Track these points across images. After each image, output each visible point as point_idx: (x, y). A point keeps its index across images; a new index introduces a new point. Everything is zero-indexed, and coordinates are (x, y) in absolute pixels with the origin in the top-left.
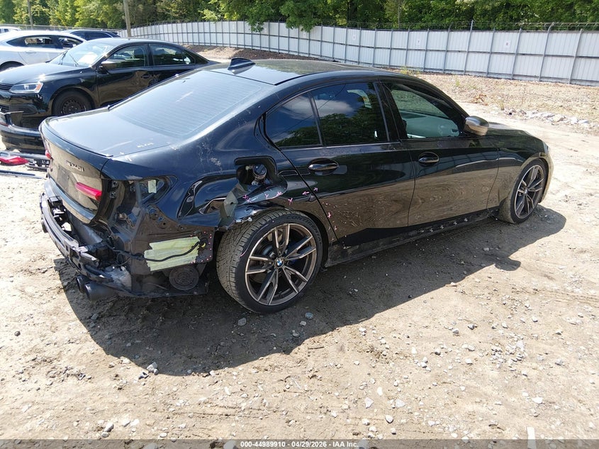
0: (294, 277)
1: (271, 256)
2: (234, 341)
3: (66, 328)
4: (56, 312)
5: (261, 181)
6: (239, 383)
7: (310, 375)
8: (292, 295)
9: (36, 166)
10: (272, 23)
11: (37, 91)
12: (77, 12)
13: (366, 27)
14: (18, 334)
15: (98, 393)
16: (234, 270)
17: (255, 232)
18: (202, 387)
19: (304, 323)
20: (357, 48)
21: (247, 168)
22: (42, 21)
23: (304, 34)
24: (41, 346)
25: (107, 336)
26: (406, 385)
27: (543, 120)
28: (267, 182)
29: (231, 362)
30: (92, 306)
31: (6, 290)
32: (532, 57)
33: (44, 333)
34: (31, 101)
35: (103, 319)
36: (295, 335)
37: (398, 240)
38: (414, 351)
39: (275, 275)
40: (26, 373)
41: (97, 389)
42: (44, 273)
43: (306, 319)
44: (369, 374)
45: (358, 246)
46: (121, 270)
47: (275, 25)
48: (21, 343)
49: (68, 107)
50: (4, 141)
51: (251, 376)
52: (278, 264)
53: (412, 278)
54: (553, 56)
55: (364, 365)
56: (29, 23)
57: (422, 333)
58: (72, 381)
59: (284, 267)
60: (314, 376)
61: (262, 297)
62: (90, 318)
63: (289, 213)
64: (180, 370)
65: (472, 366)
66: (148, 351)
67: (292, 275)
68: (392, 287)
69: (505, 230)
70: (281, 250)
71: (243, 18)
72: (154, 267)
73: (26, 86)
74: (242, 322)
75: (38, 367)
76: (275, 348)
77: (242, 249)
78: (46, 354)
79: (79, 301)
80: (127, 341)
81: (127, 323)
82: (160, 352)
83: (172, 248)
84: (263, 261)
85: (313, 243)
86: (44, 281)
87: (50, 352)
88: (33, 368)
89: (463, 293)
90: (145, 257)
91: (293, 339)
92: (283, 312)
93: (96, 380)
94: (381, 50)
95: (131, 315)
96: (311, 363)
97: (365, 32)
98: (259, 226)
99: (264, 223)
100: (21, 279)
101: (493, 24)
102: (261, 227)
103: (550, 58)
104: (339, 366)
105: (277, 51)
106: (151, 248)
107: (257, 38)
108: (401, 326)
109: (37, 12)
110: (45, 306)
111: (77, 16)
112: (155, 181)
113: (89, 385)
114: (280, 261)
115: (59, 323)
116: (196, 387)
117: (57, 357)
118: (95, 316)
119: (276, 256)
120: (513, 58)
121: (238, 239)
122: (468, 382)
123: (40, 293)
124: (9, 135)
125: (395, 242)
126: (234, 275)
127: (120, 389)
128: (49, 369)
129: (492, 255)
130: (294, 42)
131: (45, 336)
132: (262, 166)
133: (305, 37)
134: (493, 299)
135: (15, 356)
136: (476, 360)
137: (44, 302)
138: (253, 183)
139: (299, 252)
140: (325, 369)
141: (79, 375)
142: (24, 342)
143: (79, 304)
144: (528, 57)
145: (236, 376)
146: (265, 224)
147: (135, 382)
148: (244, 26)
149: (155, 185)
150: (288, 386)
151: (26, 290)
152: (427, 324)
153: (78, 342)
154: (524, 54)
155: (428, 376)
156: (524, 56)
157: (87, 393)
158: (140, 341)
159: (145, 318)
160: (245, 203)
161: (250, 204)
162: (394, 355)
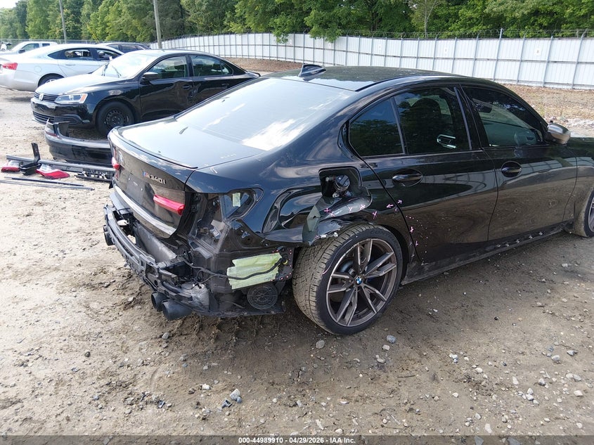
0: (373, 296)
1: (351, 273)
2: (315, 366)
3: (138, 349)
4: (125, 330)
5: (342, 194)
6: (331, 415)
7: (407, 407)
8: (371, 315)
9: (86, 176)
10: (297, 35)
11: (81, 101)
12: (107, 26)
13: (392, 37)
14: (88, 355)
15: (181, 424)
16: (315, 289)
17: (338, 248)
18: (291, 418)
19: (387, 347)
20: (383, 58)
21: (327, 179)
22: (75, 35)
23: (329, 45)
24: (114, 368)
25: (182, 358)
26: (516, 422)
27: (587, 128)
28: (348, 193)
29: (317, 390)
30: (161, 324)
31: (70, 306)
32: (564, 65)
33: (115, 353)
34: (75, 112)
35: (175, 338)
36: (381, 361)
37: (474, 256)
38: (515, 381)
39: (354, 294)
40: (102, 399)
41: (180, 420)
42: (107, 287)
43: (389, 343)
44: (472, 408)
45: (434, 263)
46: (200, 288)
47: (300, 37)
48: (92, 365)
49: (111, 118)
50: (52, 151)
51: (342, 408)
52: (358, 282)
53: (494, 297)
54: (586, 63)
55: (464, 397)
56: (62, 38)
57: (519, 360)
58: (151, 410)
59: (363, 285)
60: (411, 410)
61: (341, 318)
62: (161, 337)
63: (372, 227)
64: (264, 398)
65: (583, 399)
66: (227, 375)
67: (371, 294)
68: (473, 307)
69: (579, 243)
70: (362, 267)
71: (269, 30)
72: (235, 285)
73: (70, 96)
74: (320, 344)
75: (114, 393)
76: (361, 375)
77: (324, 266)
78: (121, 378)
79: (147, 318)
80: (203, 364)
81: (200, 343)
82: (239, 377)
83: (254, 265)
84: (344, 279)
85: (394, 259)
86: (108, 296)
87: (125, 375)
88: (109, 393)
89: (553, 314)
90: (228, 274)
91: (378, 366)
92: (361, 334)
93: (176, 408)
94: (408, 59)
95: (203, 334)
96: (404, 392)
97: (391, 42)
98: (342, 241)
99: (347, 238)
100: (84, 293)
101: (522, 33)
102: (344, 243)
103: (583, 66)
104: (436, 398)
105: (302, 62)
106: (234, 265)
107: (282, 49)
108: (495, 351)
109: (70, 28)
110: (112, 324)
111: (107, 30)
112: (239, 194)
113: (170, 414)
114: (359, 280)
115: (131, 343)
116: (285, 419)
117: (132, 381)
118: (165, 335)
119: (355, 274)
120: (543, 66)
121: (319, 255)
122: (584, 418)
123: (106, 310)
124: (56, 145)
125: (471, 257)
126: (315, 294)
127: (204, 419)
128: (126, 395)
129: (572, 271)
130: (319, 53)
131: (116, 357)
132: (346, 177)
133: (330, 47)
134: (586, 321)
135: (88, 379)
136: (585, 391)
137: (111, 319)
138: (335, 195)
139: (379, 269)
140: (421, 401)
141: (158, 402)
142: (95, 364)
143: (147, 322)
144: (560, 65)
145: (325, 407)
146: (349, 239)
147: (218, 411)
148: (269, 38)
149: (239, 198)
150: (385, 421)
151: (91, 306)
152: (521, 350)
153: (152, 363)
154: (556, 62)
155: (537, 410)
156: (555, 64)
157: (169, 424)
158: (216, 364)
159: (217, 338)
160: (327, 217)
161: (334, 218)
162: (495, 386)
